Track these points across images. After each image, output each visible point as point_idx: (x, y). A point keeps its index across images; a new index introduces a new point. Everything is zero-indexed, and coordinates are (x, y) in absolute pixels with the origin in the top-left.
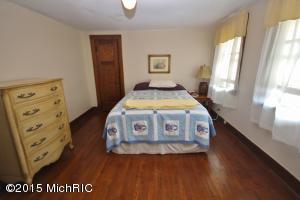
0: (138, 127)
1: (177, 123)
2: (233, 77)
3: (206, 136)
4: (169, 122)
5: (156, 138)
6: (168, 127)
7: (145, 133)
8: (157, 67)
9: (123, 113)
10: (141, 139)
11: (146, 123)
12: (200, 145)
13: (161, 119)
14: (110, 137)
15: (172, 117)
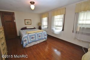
0: (32, 38)
1: (41, 35)
2: (47, 25)
3: (46, 37)
4: (39, 35)
5: (37, 40)
6: (39, 36)
7: (34, 39)
8: (27, 23)
9: (28, 35)
10: (33, 41)
11: (34, 36)
12: (46, 39)
13: (38, 34)
14: (24, 43)
15: (40, 34)
